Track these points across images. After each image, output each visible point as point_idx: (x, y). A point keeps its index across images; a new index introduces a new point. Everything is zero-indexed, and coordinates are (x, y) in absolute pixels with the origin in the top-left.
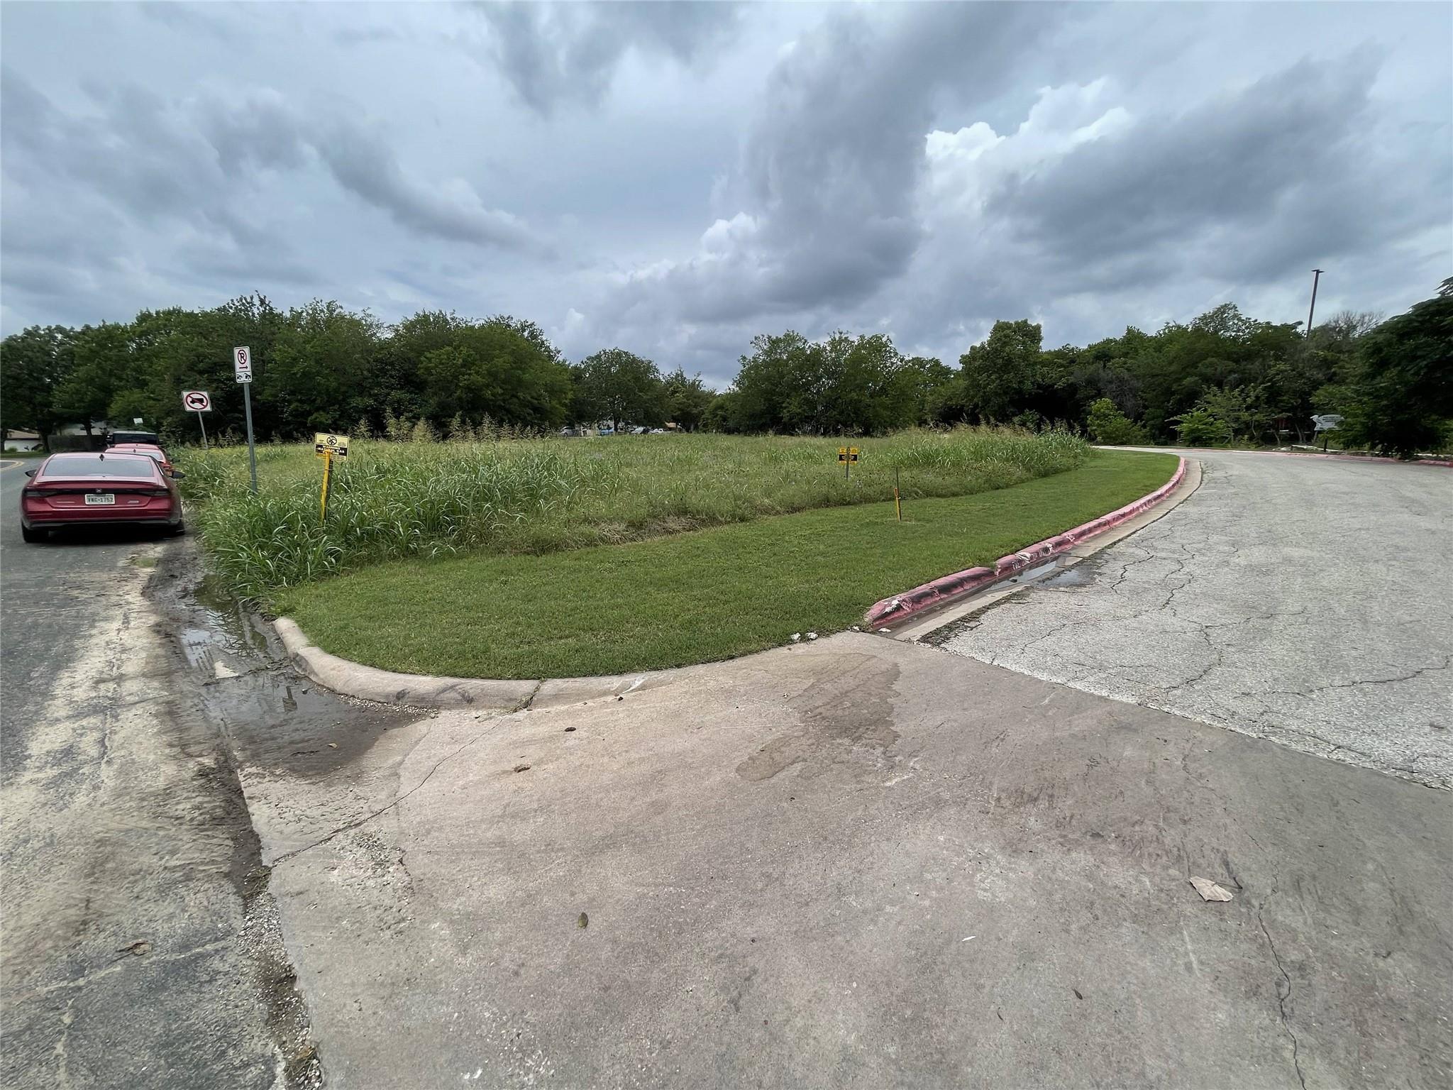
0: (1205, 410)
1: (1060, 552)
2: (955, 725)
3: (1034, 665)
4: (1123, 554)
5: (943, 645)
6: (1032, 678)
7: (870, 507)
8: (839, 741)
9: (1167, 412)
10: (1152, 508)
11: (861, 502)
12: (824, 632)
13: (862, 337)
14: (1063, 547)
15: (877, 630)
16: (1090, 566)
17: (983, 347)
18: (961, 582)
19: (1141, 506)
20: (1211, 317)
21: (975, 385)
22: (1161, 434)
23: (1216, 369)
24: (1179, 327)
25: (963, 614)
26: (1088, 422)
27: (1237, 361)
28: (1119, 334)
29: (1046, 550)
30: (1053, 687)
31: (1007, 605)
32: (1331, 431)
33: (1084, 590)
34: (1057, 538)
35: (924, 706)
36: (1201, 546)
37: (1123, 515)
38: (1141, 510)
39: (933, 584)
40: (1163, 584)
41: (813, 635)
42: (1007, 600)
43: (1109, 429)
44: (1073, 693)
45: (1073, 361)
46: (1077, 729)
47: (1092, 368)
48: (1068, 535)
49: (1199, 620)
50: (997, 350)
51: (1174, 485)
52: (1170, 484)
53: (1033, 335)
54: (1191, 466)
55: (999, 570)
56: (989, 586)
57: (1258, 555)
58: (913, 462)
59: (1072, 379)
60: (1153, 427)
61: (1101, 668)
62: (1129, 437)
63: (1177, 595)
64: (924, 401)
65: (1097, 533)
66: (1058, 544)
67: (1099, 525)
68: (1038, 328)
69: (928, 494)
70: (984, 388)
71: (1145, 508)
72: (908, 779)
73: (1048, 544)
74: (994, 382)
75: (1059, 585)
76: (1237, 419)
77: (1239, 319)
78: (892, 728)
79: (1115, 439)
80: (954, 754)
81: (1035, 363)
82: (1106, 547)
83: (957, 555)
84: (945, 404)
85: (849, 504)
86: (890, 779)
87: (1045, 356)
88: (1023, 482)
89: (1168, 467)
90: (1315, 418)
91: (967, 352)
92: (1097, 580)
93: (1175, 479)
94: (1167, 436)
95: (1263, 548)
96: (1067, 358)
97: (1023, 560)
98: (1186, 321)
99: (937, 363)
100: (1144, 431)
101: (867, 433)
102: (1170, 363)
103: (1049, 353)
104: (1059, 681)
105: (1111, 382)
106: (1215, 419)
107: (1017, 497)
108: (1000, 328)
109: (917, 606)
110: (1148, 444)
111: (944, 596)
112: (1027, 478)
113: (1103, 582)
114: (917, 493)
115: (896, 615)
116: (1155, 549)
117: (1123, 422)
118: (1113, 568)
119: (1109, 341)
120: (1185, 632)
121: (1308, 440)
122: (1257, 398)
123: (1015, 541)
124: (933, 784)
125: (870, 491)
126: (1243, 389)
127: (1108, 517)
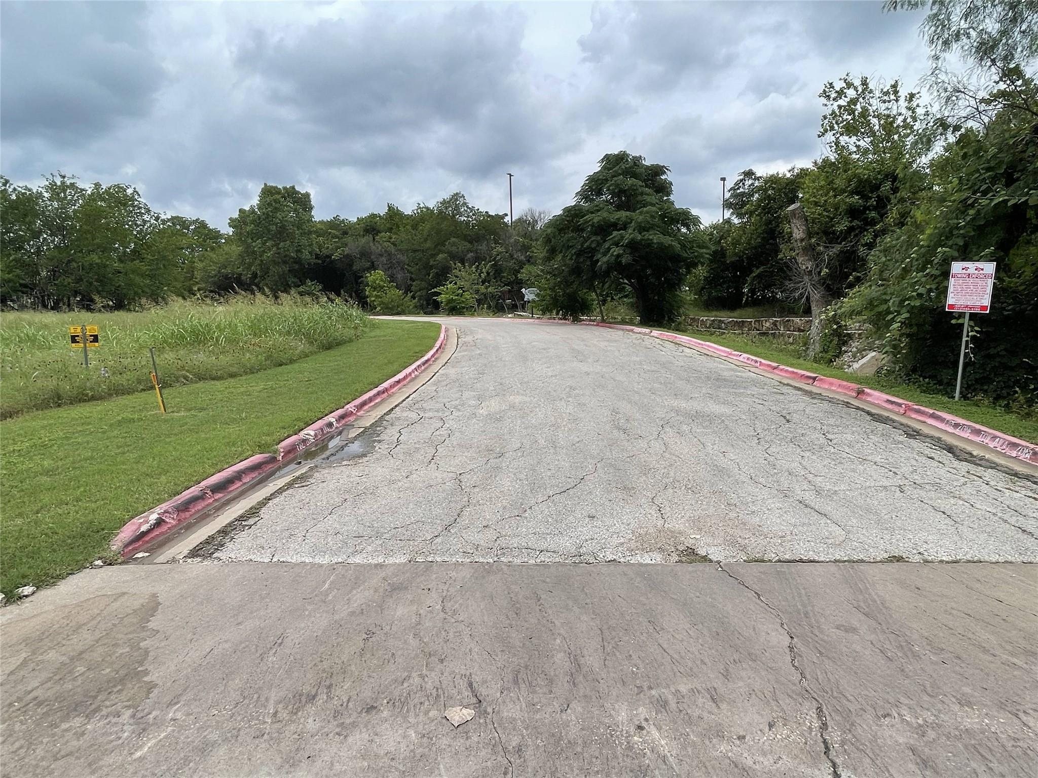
0: (456, 284)
1: (343, 425)
2: (226, 646)
3: (315, 550)
4: (398, 419)
5: (215, 555)
6: (313, 565)
7: (122, 400)
8: (65, 726)
9: (431, 285)
10: (421, 372)
11: (110, 395)
12: (44, 581)
13: (97, 185)
14: (346, 420)
15: (131, 558)
16: (371, 434)
17: (252, 211)
18: (238, 476)
19: (413, 371)
20: (449, 202)
21: (249, 252)
22: (428, 304)
23: (458, 248)
24: (428, 209)
25: (240, 512)
26: (367, 293)
27: (471, 242)
28: (383, 211)
29: (330, 425)
30: (333, 567)
31: (290, 491)
32: (533, 301)
33: (365, 459)
34: (340, 412)
35: (189, 636)
36: (457, 402)
37: (398, 382)
38: (413, 376)
39: (204, 484)
40: (430, 441)
41: (27, 590)
42: (290, 485)
43: (386, 300)
44: (353, 568)
45: (345, 233)
46: (355, 605)
47: (363, 241)
48: (350, 407)
49: (453, 469)
50: (268, 214)
51: (437, 350)
52: (435, 350)
53: (303, 202)
54: (449, 333)
55: (282, 454)
56: (273, 474)
57: (494, 405)
58: (178, 341)
59: (347, 251)
60: (420, 297)
61: (378, 535)
62: (403, 307)
63: (440, 450)
64: (193, 268)
65: (377, 401)
66: (342, 417)
67: (378, 394)
68: (307, 195)
69: (201, 378)
70: (261, 256)
71: (416, 373)
72: (166, 737)
73: (331, 418)
74: (270, 250)
75: (343, 459)
76: (477, 292)
77: (467, 207)
78: (145, 679)
79: (392, 309)
80: (224, 682)
81: (310, 232)
82: (385, 414)
83: (234, 445)
84: (219, 272)
85: (93, 398)
86: (141, 747)
87: (319, 226)
88: (307, 356)
89: (432, 334)
90: (523, 290)
91: (236, 215)
92: (377, 448)
93: (438, 345)
94: (432, 306)
95: (497, 398)
96: (338, 228)
97: (307, 439)
98: (432, 204)
99: (203, 225)
100: (414, 301)
101: (119, 306)
102: (426, 240)
103: (322, 222)
104: (340, 560)
105: (381, 255)
106: (464, 291)
107: (300, 372)
108: (268, 192)
109: (183, 515)
110: (418, 313)
111: (218, 496)
112: (311, 352)
113: (381, 449)
114: (186, 378)
115: (156, 532)
116: (425, 410)
117: (394, 294)
118: (390, 434)
119: (373, 216)
120: (445, 483)
121: (523, 308)
122: (488, 273)
123: (297, 420)
124: (198, 729)
125: (123, 380)
126: (478, 266)
127: (386, 385)
